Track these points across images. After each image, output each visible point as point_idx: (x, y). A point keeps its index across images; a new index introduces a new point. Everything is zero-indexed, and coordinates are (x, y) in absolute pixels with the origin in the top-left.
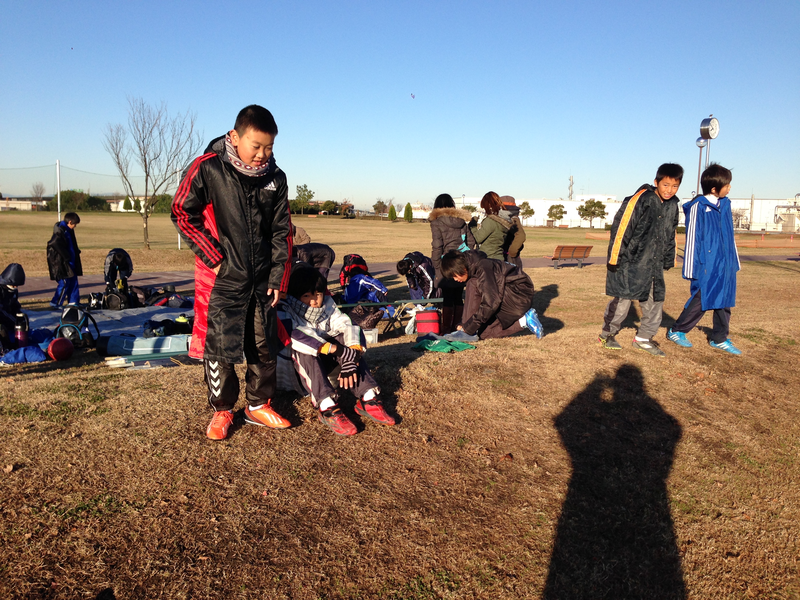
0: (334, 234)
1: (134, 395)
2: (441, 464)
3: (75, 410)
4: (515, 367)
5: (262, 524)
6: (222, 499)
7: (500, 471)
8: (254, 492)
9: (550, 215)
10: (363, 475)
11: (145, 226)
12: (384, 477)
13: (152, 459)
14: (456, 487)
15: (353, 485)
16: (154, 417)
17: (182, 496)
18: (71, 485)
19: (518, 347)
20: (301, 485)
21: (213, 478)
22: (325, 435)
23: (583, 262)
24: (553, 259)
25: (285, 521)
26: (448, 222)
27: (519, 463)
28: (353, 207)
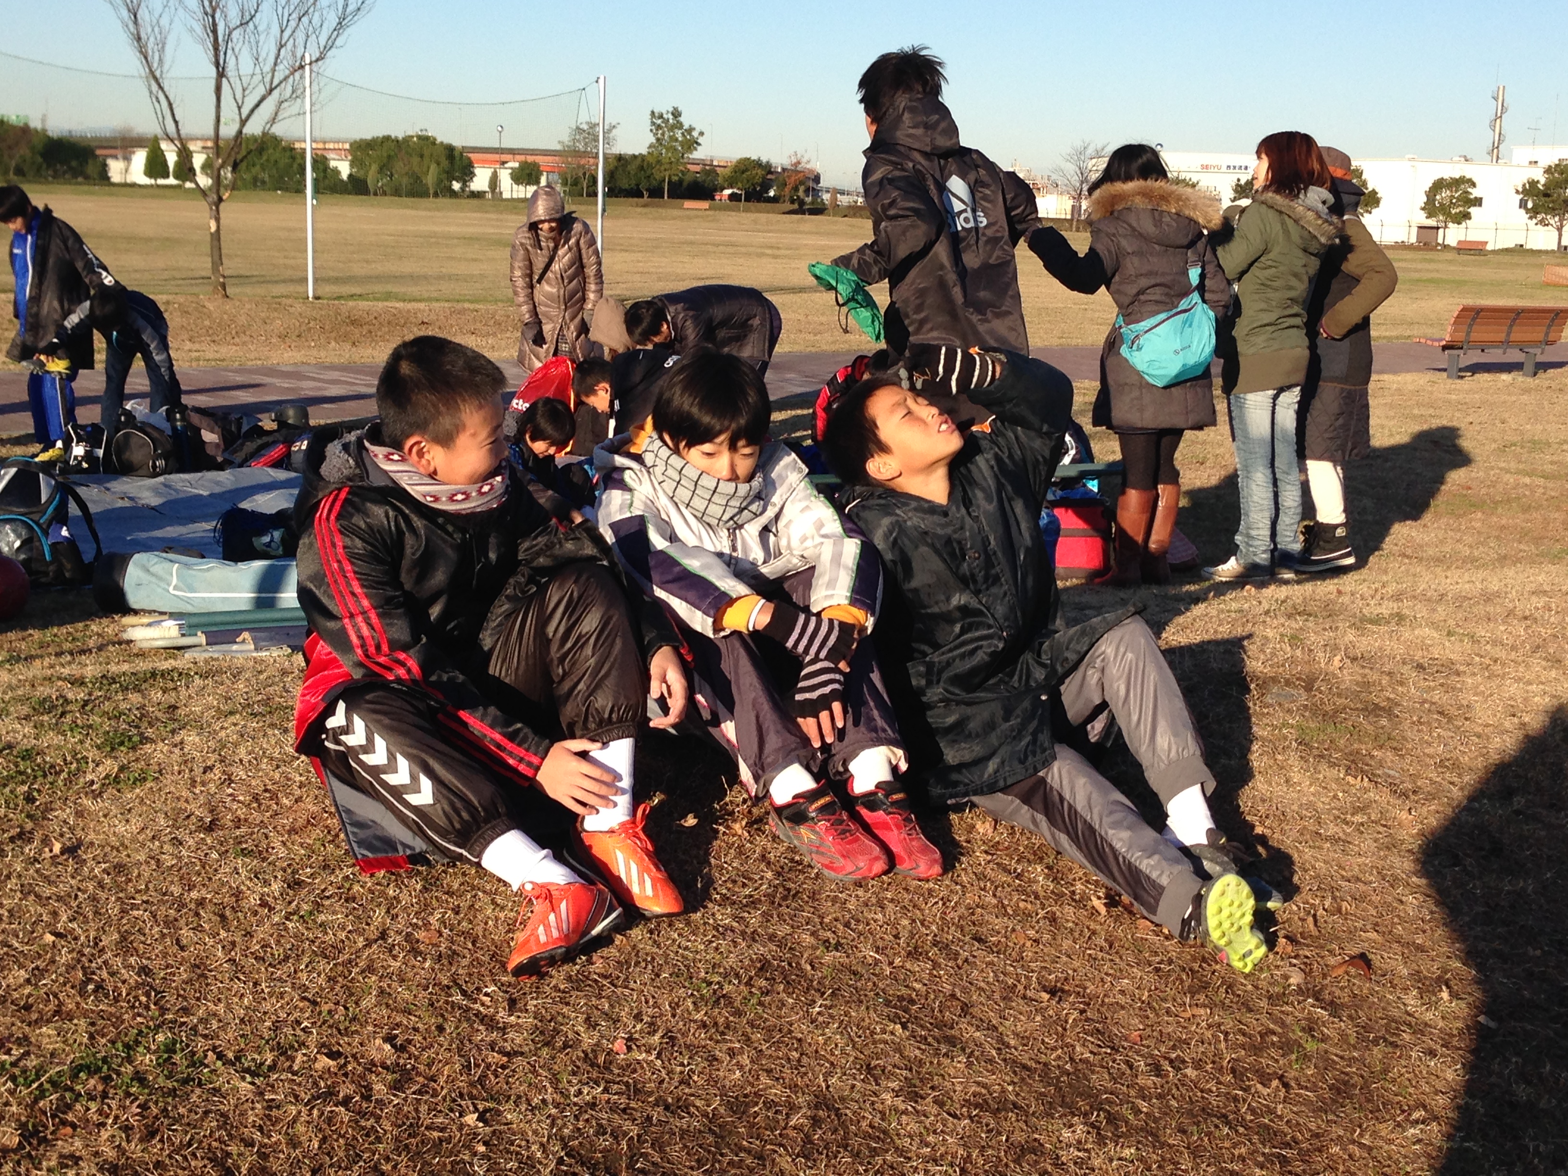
0: (764, 260)
1: (223, 734)
2: (1150, 979)
3: (58, 774)
4: (1366, 685)
5: (616, 1138)
6: (494, 1058)
7: (1333, 1007)
8: (588, 1040)
9: (1430, 208)
10: (912, 1002)
11: (213, 228)
12: (974, 1011)
13: (286, 929)
14: (1195, 1051)
15: (884, 1032)
16: (285, 801)
17: (379, 1041)
18: (56, 996)
19: (1372, 622)
20: (728, 1027)
21: (464, 993)
22: (792, 875)
23: (1540, 359)
24: (1444, 348)
25: (684, 1133)
26: (1148, 226)
27: (1394, 986)
28: (817, 179)
